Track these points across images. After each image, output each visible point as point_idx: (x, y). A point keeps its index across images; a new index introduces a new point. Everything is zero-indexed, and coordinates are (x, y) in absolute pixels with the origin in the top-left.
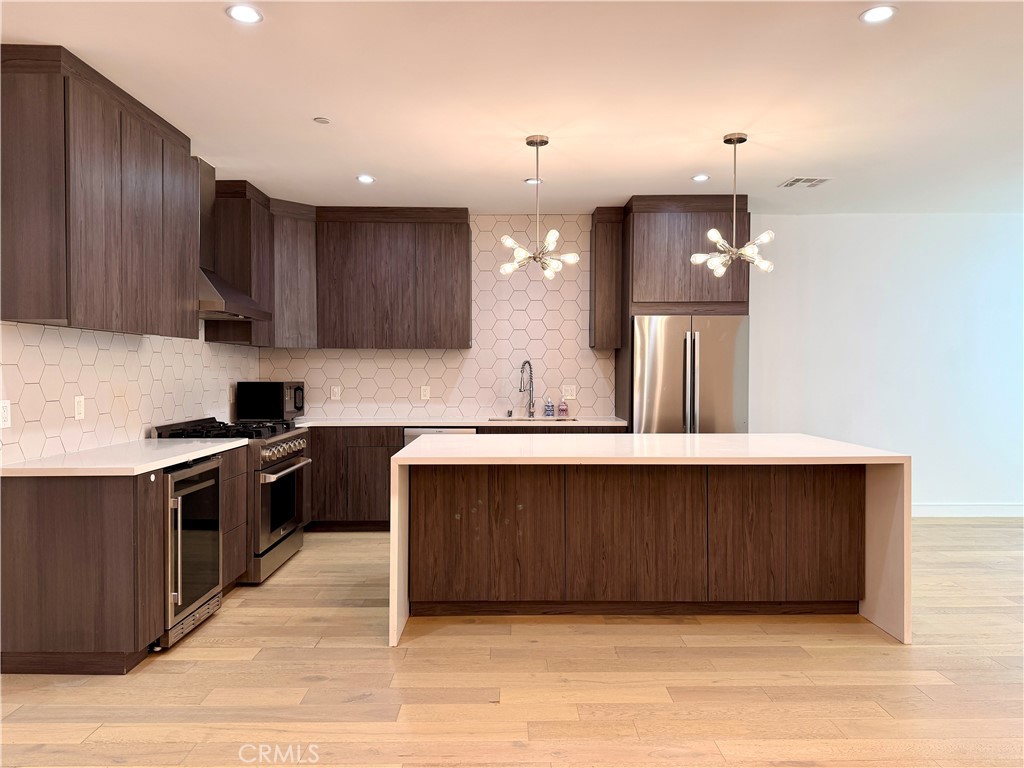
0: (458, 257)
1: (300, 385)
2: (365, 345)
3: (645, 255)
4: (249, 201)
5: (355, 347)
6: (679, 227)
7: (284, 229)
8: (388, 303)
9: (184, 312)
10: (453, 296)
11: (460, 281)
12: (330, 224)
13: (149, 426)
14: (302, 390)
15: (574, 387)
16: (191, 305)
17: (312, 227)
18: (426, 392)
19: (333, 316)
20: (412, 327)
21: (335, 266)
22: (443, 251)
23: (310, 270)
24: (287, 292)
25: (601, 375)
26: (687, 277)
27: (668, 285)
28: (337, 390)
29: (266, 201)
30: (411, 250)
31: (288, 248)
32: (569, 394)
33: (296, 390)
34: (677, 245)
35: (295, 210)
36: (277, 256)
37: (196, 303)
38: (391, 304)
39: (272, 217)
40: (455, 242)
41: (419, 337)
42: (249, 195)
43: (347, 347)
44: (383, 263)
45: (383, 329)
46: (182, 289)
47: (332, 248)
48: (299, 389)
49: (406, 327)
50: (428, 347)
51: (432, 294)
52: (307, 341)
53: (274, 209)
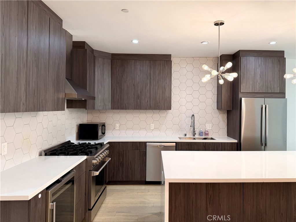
0: (167, 74)
1: (104, 124)
2: (130, 108)
3: (245, 74)
4: (86, 50)
5: (126, 109)
6: (259, 62)
7: (99, 63)
8: (139, 92)
9: (58, 99)
10: (165, 89)
11: (168, 83)
12: (117, 60)
13: (41, 150)
14: (105, 126)
15: (211, 124)
16: (61, 95)
17: (110, 61)
18: (152, 126)
19: (117, 96)
20: (149, 101)
21: (119, 77)
22: (161, 71)
23: (109, 78)
24: (100, 87)
25: (221, 120)
26: (262, 83)
27: (254, 86)
28: (118, 125)
29: (92, 51)
30: (149, 71)
31: (101, 70)
32: (208, 127)
33: (102, 126)
34: (258, 70)
35: (103, 55)
36: (96, 73)
37: (64, 94)
38: (140, 92)
39: (94, 57)
40: (166, 68)
41: (151, 105)
42: (86, 47)
43: (123, 109)
44: (137, 76)
45: (137, 102)
46: (57, 88)
47: (117, 70)
48: (104, 125)
49: (146, 101)
50: (155, 109)
51: (157, 88)
52: (107, 107)
53: (95, 54)
